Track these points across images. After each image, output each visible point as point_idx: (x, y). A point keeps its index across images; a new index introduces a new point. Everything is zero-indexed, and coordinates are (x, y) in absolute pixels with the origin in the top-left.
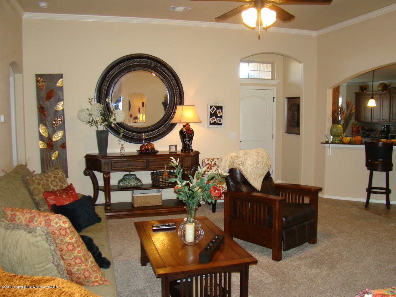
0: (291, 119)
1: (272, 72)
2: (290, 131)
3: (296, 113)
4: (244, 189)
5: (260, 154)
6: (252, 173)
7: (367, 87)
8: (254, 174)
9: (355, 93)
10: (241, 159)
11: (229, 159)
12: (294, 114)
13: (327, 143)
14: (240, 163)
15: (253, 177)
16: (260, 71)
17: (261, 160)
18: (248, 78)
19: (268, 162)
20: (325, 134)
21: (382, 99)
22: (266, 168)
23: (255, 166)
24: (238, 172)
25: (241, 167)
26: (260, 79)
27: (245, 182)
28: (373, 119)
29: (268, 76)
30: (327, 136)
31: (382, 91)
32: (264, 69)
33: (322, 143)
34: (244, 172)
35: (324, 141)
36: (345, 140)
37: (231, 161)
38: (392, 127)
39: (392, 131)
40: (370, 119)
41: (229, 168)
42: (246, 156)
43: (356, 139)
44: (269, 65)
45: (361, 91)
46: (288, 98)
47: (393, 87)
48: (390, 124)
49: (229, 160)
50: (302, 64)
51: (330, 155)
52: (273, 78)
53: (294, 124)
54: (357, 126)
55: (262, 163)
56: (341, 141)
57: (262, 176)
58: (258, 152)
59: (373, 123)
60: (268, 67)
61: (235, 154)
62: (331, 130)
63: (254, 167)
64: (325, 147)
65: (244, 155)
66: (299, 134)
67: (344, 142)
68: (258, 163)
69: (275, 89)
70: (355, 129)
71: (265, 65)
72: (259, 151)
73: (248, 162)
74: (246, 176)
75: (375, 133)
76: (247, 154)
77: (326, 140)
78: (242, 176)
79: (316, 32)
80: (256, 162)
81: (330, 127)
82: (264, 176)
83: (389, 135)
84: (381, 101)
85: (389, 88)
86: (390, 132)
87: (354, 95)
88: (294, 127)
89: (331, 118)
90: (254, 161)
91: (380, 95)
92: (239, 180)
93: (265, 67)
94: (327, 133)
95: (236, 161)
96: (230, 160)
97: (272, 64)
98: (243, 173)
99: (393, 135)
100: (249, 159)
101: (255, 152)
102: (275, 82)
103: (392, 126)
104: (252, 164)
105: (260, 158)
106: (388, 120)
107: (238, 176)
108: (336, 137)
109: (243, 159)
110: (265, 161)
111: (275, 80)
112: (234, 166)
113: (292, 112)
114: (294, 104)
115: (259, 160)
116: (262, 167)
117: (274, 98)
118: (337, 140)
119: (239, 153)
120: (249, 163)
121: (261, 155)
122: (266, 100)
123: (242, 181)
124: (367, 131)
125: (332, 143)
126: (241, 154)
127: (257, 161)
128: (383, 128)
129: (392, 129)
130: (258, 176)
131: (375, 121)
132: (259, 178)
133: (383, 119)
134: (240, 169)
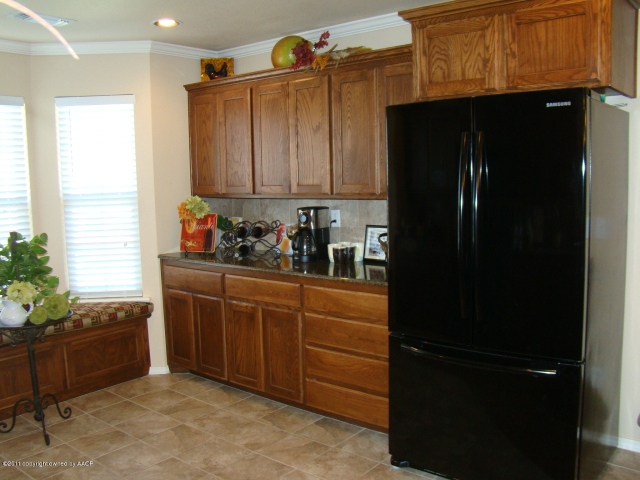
7: (228, 65)
9: (187, 87)
28: (262, 185)
38: (336, 216)
39: (337, 229)
40: (249, 185)
45: (208, 79)
48: (330, 203)
54: (201, 216)
59: (261, 198)
70: (193, 228)
75: (272, 238)
83: (331, 248)
87: (185, 93)
99: (345, 248)
103: (335, 208)
106: (326, 188)
124: (242, 233)
128: (304, 219)
131: (266, 191)
133: (303, 181)
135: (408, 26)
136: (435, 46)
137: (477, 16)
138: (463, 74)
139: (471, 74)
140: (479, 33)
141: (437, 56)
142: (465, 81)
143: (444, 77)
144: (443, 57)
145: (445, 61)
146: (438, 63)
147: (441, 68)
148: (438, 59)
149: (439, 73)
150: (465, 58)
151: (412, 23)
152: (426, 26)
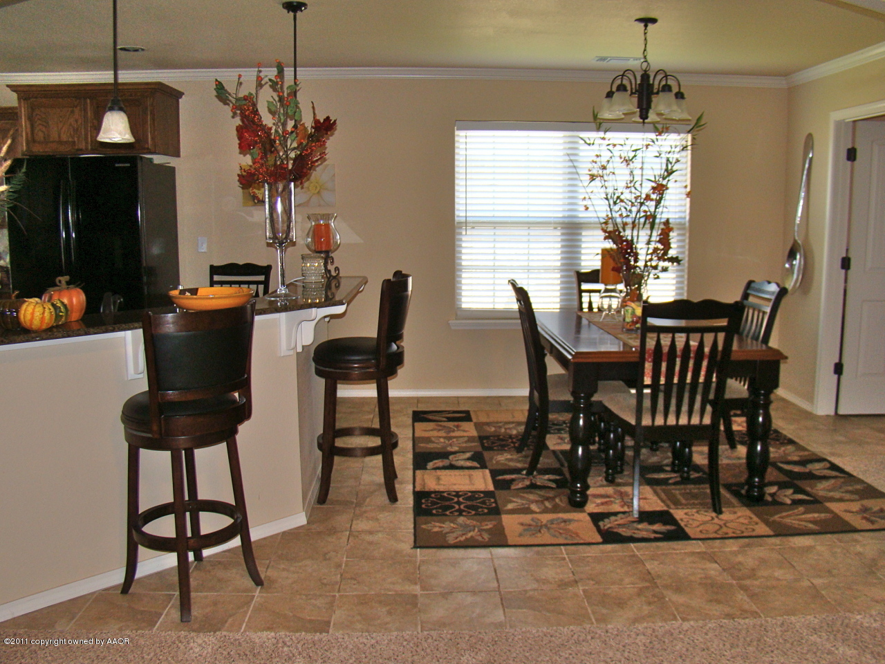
135: (15, 95)
136: (37, 115)
137: (69, 98)
138: (59, 136)
139: (64, 137)
140: (70, 109)
141: (39, 122)
142: (60, 142)
143: (44, 138)
144: (44, 124)
145: (46, 127)
146: (41, 127)
147: (43, 132)
148: (40, 124)
149: (41, 134)
150: (60, 126)
151: (18, 94)
152: (30, 98)
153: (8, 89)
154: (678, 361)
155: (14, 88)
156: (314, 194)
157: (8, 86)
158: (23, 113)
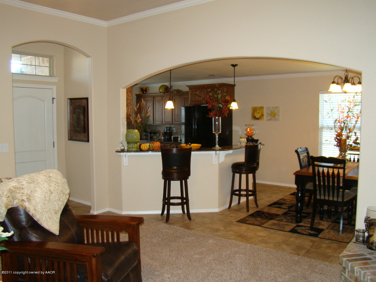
0: (75, 124)
1: (51, 67)
2: (74, 138)
3: (82, 117)
4: (34, 238)
5: (52, 179)
6: (45, 210)
7: (147, 89)
8: (48, 212)
10: (26, 191)
11: (5, 193)
12: (79, 118)
13: (123, 151)
14: (25, 198)
15: (47, 215)
16: (35, 65)
17: (55, 188)
18: (21, 74)
19: (65, 189)
20: (120, 141)
21: (163, 101)
22: (64, 198)
23: (47, 199)
24: (22, 212)
25: (27, 204)
26: (35, 75)
27: (34, 225)
28: (155, 121)
29: (46, 72)
30: (122, 144)
31: (164, 93)
32: (40, 64)
33: (117, 152)
34: (32, 212)
35: (119, 149)
36: (144, 147)
37: (9, 197)
38: (174, 129)
39: (174, 132)
40: (152, 121)
41: (6, 208)
42: (32, 185)
43: (155, 145)
44: (46, 60)
45: (142, 93)
46: (71, 99)
47: (175, 89)
48: (172, 126)
49: (6, 195)
50: (90, 58)
51: (127, 164)
52: (51, 75)
53: (79, 129)
55: (57, 192)
56: (138, 148)
57: (58, 211)
58: (50, 177)
59: (155, 125)
60: (46, 62)
61: (14, 185)
62: (127, 136)
63: (45, 200)
64: (120, 156)
65: (30, 183)
66: (88, 141)
67: (143, 149)
68: (52, 193)
69: (55, 88)
71: (41, 58)
72: (51, 175)
73: (37, 195)
74: (36, 216)
75: (158, 135)
76: (34, 182)
77: (122, 147)
78: (30, 218)
79: (106, 22)
80: (48, 191)
81: (125, 133)
82: (61, 211)
83: (172, 137)
84: (162, 103)
85: (171, 90)
86: (173, 134)
87: (136, 96)
88: (80, 133)
89: (125, 123)
90: (45, 191)
91: (162, 97)
92: (24, 224)
93: (41, 62)
94: (121, 140)
95: (18, 196)
96: (8, 195)
97: (51, 58)
98: (31, 214)
99: (176, 137)
100: (37, 189)
101: (44, 177)
102: (55, 80)
103: (174, 127)
104: (43, 196)
105: (53, 184)
106: (171, 122)
107: (23, 218)
108: (133, 144)
109: (29, 191)
110: (61, 188)
111: (55, 77)
112: (15, 203)
113: (77, 115)
114: (79, 106)
115: (52, 189)
116: (57, 198)
117: (53, 99)
118: (135, 148)
119: (21, 181)
120: (39, 195)
121: (55, 180)
122: (44, 101)
123: (29, 224)
124: (150, 133)
125: (128, 151)
126: (24, 183)
127: (50, 190)
128: (166, 130)
129: (174, 131)
130: (53, 212)
131: (157, 123)
132: (55, 215)
133: (166, 121)
134: (26, 208)
146: (194, 97)
152: (191, 89)
153: (187, 87)
154: (331, 179)
155: (188, 86)
156: (273, 116)
157: (187, 86)
158: (190, 93)
